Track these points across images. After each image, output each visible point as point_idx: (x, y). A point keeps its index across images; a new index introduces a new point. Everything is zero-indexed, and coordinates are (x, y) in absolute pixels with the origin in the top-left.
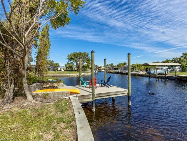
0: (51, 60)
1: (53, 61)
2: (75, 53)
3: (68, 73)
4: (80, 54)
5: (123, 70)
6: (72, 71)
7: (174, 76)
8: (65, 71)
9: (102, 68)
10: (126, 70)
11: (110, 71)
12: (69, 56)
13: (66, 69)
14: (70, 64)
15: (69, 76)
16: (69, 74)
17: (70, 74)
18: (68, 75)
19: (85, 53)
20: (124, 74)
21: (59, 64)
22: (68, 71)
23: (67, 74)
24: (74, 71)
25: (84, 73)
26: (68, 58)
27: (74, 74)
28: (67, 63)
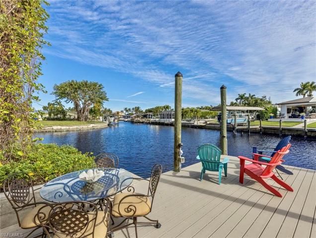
2: (73, 81)
3: (56, 125)
4: (86, 84)
5: (163, 118)
6: (64, 119)
7: (258, 127)
9: (120, 114)
10: (168, 118)
11: (139, 119)
12: (57, 88)
13: (50, 115)
14: (56, 106)
15: (61, 131)
16: (59, 127)
17: (62, 125)
18: (57, 129)
19: (95, 85)
20: (167, 125)
22: (53, 119)
23: (55, 128)
24: (71, 120)
25: (93, 125)
26: (56, 93)
27: (71, 128)
28: (49, 104)
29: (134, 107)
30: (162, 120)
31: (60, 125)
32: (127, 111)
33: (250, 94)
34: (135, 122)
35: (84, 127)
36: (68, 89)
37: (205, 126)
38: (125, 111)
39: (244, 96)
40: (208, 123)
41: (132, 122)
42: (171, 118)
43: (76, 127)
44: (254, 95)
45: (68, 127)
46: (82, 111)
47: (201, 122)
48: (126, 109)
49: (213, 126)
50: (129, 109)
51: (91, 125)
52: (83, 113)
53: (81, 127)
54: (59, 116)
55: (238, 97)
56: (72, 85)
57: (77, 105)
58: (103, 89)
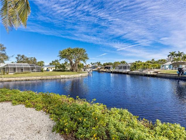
0: (32, 58)
1: (35, 59)
4: (77, 50)
6: (64, 71)
8: (54, 71)
10: (124, 69)
12: (61, 53)
13: (56, 68)
15: (65, 78)
20: (125, 73)
21: (44, 63)
22: (58, 71)
23: (62, 76)
24: (68, 71)
26: (60, 55)
27: (70, 76)
28: (53, 61)
29: (97, 62)
30: (120, 71)
31: (64, 75)
32: (92, 64)
33: (179, 51)
34: (101, 72)
35: (77, 75)
36: (67, 53)
37: (157, 75)
38: (91, 65)
39: (174, 53)
40: (159, 73)
41: (99, 71)
42: (126, 69)
43: (73, 76)
44: (183, 52)
45: (68, 76)
46: (74, 66)
47: (151, 72)
48: (91, 63)
49: (164, 75)
50: (94, 63)
51: (80, 74)
52: (75, 67)
53: (75, 76)
54: (61, 69)
55: (170, 54)
56: (69, 50)
57: (71, 63)
58: (86, 52)
